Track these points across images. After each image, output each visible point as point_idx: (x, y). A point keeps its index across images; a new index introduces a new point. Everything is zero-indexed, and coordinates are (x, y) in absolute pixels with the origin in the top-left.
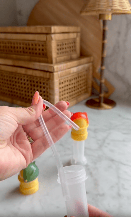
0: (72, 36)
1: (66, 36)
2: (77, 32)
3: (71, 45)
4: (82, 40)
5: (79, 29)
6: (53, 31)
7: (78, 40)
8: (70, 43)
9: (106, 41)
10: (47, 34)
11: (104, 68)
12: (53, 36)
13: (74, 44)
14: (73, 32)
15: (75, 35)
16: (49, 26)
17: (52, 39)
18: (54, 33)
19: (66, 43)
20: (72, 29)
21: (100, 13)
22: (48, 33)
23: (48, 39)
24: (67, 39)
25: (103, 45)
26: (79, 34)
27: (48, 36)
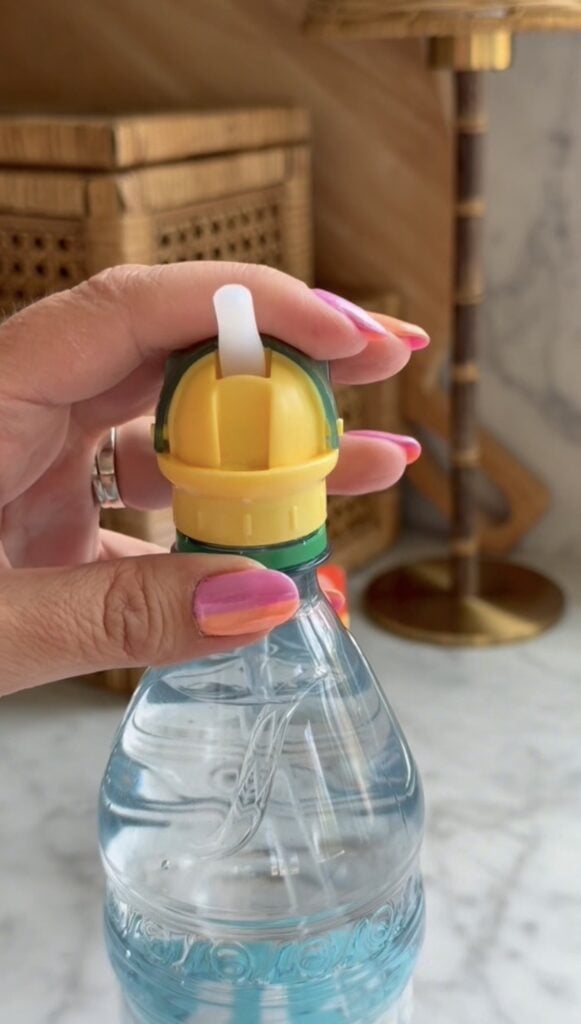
0: (255, 170)
1: (215, 175)
2: (287, 145)
3: (251, 230)
4: (321, 192)
5: (299, 124)
6: (125, 156)
7: (297, 193)
8: (245, 219)
9: (479, 206)
10: (87, 171)
11: (471, 371)
12: (128, 186)
13: (268, 221)
14: (265, 147)
15: (276, 161)
16: (96, 124)
17: (122, 206)
18: (139, 166)
19: (221, 217)
20: (251, 126)
21: (434, 29)
22: (99, 168)
23: (97, 208)
24: (226, 197)
25: (463, 232)
26: (302, 155)
27: (97, 186)
